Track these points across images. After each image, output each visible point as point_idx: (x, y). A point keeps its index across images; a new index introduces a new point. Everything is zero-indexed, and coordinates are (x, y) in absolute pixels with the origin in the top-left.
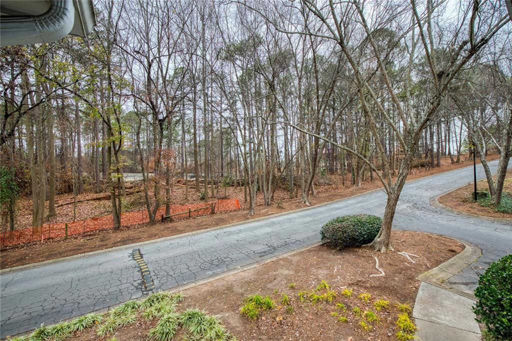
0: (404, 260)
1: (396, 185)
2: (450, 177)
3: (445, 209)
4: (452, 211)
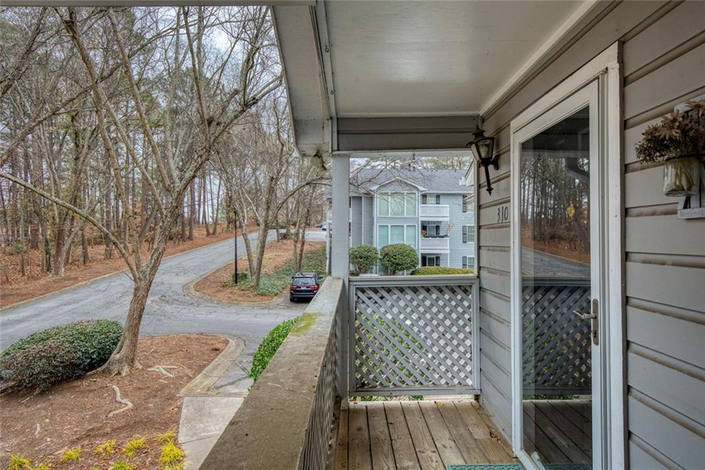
0: (159, 376)
1: (148, 267)
2: (206, 254)
3: (202, 298)
4: (211, 300)
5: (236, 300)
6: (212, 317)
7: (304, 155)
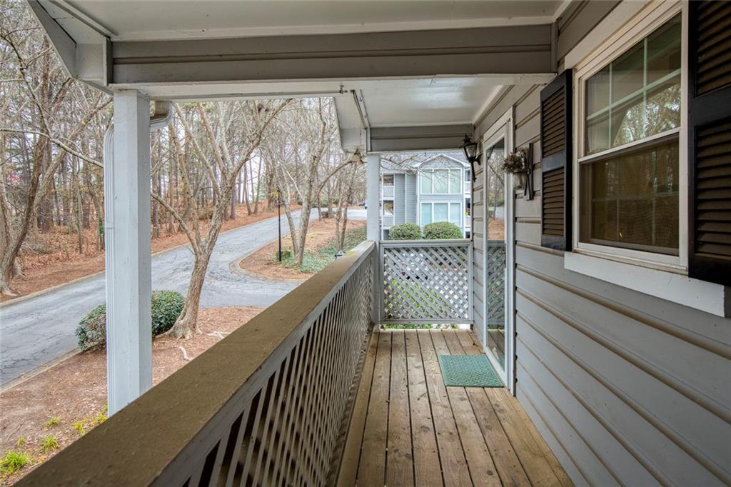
1: (206, 242)
2: (248, 233)
3: (248, 275)
4: (257, 276)
5: (281, 277)
6: (259, 292)
7: (347, 152)
